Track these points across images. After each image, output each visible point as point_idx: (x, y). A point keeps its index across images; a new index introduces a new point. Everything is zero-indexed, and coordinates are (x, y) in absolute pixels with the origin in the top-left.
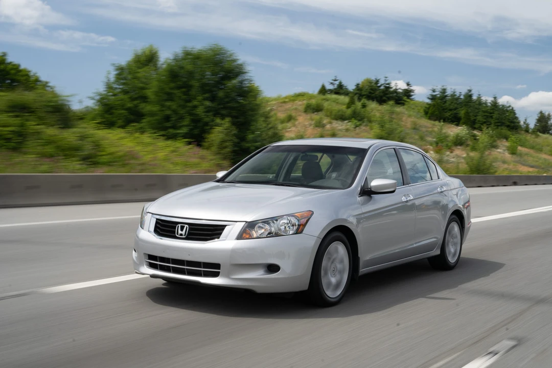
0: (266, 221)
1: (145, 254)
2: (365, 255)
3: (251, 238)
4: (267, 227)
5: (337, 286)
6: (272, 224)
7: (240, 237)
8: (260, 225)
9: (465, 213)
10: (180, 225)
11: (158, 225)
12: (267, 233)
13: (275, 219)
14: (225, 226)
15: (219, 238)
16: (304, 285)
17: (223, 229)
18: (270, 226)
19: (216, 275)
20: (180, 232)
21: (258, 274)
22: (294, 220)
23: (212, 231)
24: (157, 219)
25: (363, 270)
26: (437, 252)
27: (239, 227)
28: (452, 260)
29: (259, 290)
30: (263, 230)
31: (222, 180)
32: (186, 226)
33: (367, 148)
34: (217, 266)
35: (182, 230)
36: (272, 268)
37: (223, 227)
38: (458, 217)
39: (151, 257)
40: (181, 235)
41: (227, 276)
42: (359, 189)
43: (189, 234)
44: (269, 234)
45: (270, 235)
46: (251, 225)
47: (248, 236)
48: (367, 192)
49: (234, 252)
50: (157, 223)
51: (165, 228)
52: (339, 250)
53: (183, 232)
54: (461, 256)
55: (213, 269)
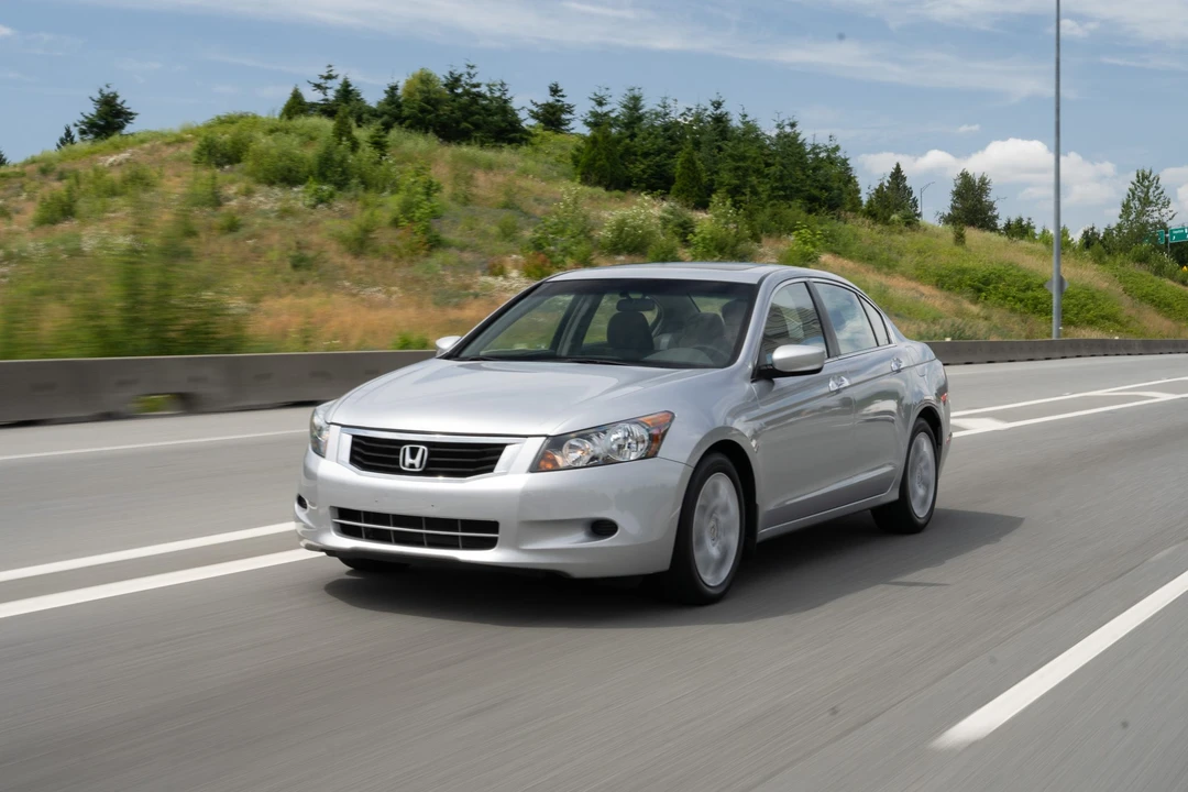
0: (584, 435)
1: (332, 508)
2: (767, 502)
3: (556, 468)
4: (588, 445)
5: (722, 561)
6: (595, 439)
7: (536, 467)
8: (573, 442)
9: (941, 411)
10: (408, 447)
11: (356, 449)
12: (587, 458)
13: (602, 429)
14: (503, 446)
15: (491, 470)
16: (661, 561)
17: (500, 453)
18: (594, 444)
19: (489, 544)
20: (409, 460)
21: (575, 541)
22: (638, 431)
23: (476, 458)
24: (354, 436)
25: (764, 532)
26: (892, 495)
27: (532, 447)
28: (920, 512)
29: (578, 573)
30: (579, 453)
31: (454, 355)
32: (422, 447)
33: (756, 282)
34: (493, 526)
35: (413, 456)
36: (602, 528)
37: (499, 449)
38: (930, 421)
39: (344, 513)
40: (412, 466)
41: (514, 545)
42: (750, 367)
43: (430, 463)
44: (593, 459)
45: (595, 461)
46: (556, 442)
47: (549, 466)
48: (766, 373)
49: (527, 497)
50: (354, 444)
51: (373, 453)
52: (722, 490)
53: (417, 461)
54: (936, 506)
55: (483, 531)
